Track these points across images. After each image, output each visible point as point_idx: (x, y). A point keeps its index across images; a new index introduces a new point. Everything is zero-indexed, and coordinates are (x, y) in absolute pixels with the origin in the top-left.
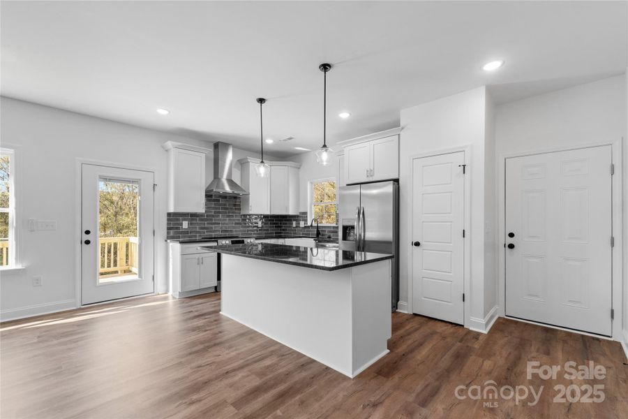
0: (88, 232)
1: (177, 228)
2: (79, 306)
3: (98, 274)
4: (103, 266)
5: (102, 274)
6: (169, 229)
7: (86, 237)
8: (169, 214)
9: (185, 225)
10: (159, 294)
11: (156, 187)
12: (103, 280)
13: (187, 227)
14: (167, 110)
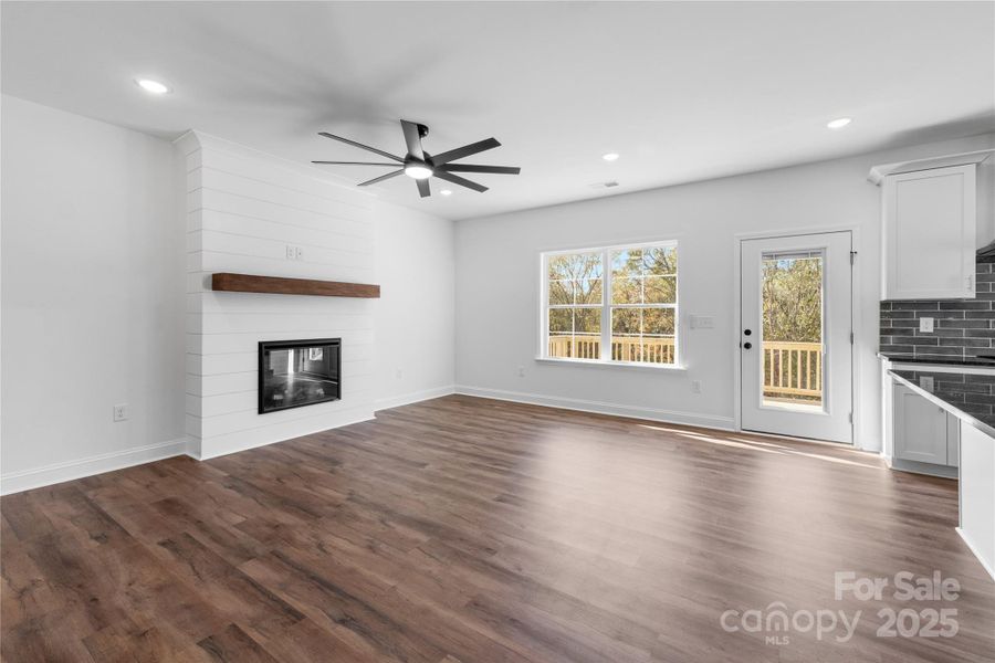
0: (748, 333)
1: (904, 332)
2: (738, 430)
3: (761, 394)
4: (767, 381)
5: (766, 394)
6: (883, 332)
7: (746, 339)
8: (884, 305)
9: (927, 325)
10: (862, 450)
11: (856, 257)
12: (767, 403)
13: (931, 330)
14: (848, 117)
